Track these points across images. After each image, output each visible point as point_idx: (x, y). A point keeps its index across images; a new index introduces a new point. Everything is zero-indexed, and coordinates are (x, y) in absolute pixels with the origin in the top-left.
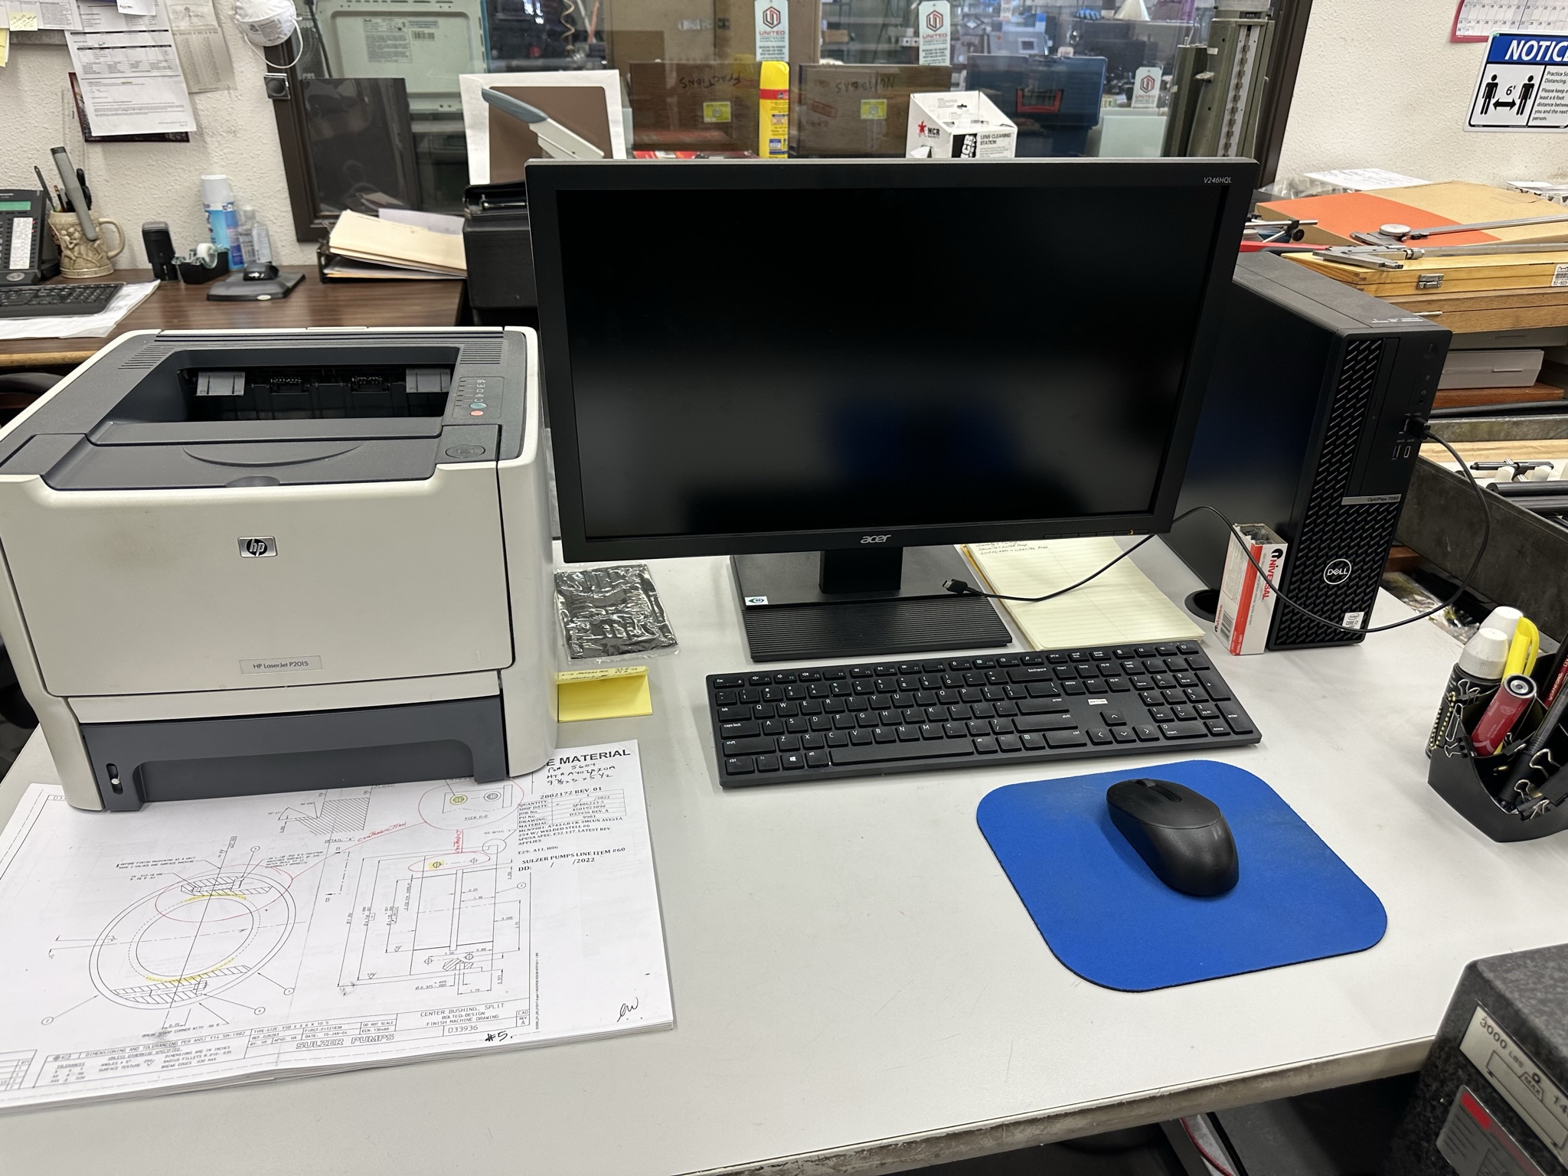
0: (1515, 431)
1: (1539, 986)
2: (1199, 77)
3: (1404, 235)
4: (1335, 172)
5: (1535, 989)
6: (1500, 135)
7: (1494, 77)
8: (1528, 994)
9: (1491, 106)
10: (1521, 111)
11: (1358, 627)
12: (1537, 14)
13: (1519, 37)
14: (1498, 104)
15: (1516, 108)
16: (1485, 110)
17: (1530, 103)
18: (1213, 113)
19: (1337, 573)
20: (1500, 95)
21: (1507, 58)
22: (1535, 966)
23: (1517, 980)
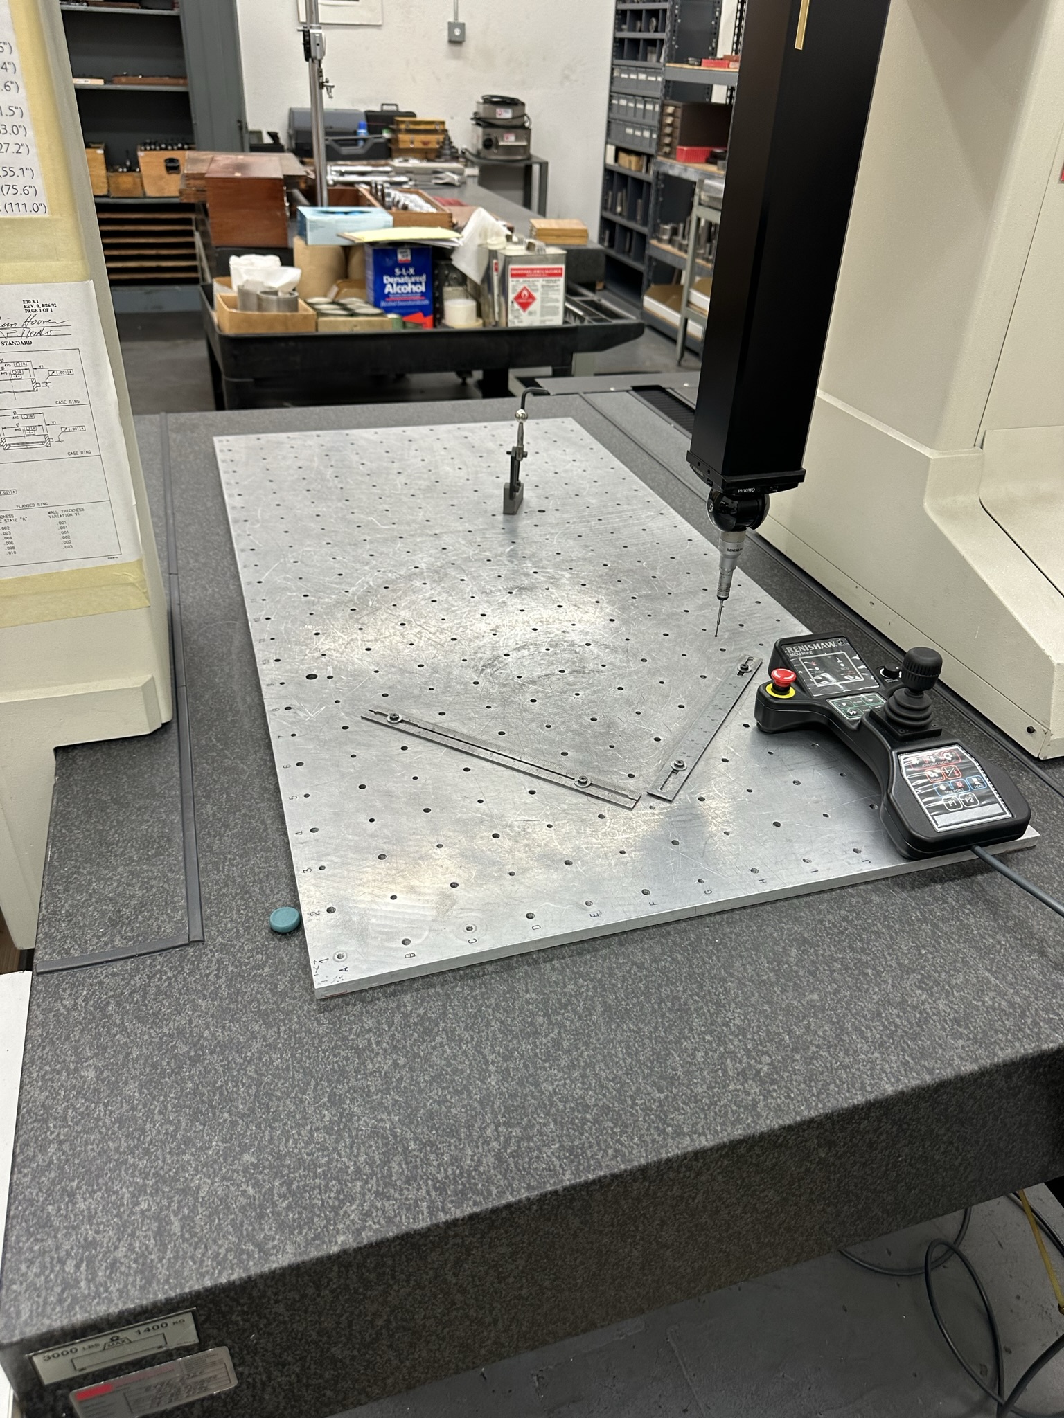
1: (44, 1294)
5: (46, 1299)
8: (49, 1309)
22: (21, 1283)
23: (31, 1311)
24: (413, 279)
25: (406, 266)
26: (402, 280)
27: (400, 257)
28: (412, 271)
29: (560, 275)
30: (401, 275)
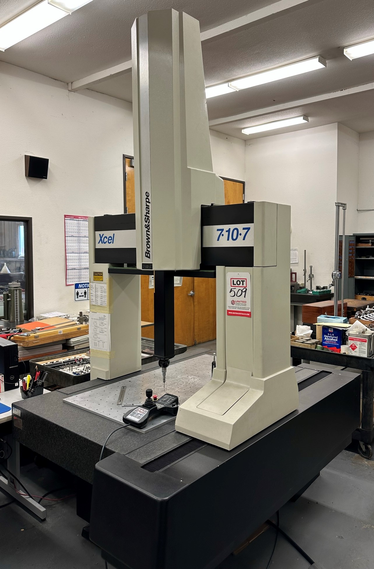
0: (56, 357)
2: (8, 300)
3: (40, 329)
4: (47, 314)
6: (82, 302)
7: (78, 291)
9: (79, 297)
10: (85, 297)
11: (18, 385)
12: (82, 279)
13: (80, 284)
14: (80, 296)
15: (84, 296)
16: (78, 297)
17: (86, 295)
18: (12, 307)
19: (12, 378)
20: (80, 294)
21: (79, 287)
24: (333, 337)
25: (332, 333)
26: (330, 337)
27: (329, 330)
28: (333, 335)
29: (366, 342)
30: (330, 336)
